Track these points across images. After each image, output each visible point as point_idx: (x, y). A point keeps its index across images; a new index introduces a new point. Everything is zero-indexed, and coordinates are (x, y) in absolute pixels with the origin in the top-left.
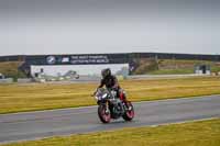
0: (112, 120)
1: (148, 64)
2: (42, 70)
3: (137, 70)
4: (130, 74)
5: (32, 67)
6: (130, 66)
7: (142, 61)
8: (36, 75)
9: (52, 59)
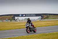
0: (30, 32)
1: (46, 17)
2: (18, 18)
3: (43, 18)
4: (41, 19)
5: (15, 17)
6: (41, 17)
7: (44, 16)
8: (17, 19)
9: (21, 15)
